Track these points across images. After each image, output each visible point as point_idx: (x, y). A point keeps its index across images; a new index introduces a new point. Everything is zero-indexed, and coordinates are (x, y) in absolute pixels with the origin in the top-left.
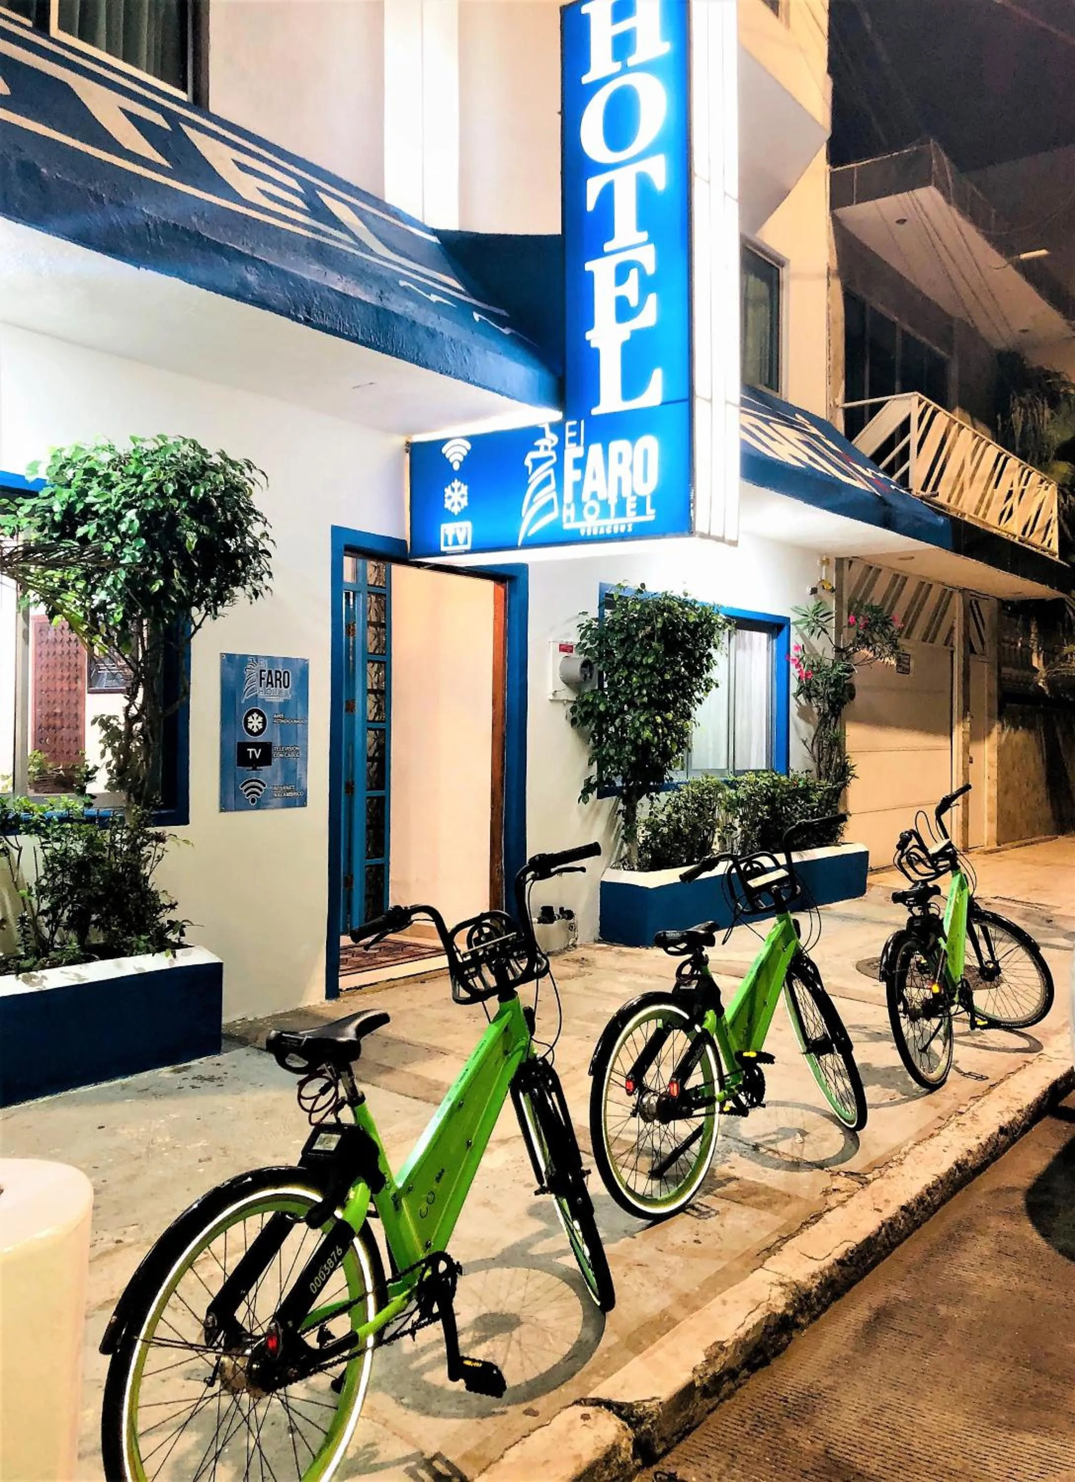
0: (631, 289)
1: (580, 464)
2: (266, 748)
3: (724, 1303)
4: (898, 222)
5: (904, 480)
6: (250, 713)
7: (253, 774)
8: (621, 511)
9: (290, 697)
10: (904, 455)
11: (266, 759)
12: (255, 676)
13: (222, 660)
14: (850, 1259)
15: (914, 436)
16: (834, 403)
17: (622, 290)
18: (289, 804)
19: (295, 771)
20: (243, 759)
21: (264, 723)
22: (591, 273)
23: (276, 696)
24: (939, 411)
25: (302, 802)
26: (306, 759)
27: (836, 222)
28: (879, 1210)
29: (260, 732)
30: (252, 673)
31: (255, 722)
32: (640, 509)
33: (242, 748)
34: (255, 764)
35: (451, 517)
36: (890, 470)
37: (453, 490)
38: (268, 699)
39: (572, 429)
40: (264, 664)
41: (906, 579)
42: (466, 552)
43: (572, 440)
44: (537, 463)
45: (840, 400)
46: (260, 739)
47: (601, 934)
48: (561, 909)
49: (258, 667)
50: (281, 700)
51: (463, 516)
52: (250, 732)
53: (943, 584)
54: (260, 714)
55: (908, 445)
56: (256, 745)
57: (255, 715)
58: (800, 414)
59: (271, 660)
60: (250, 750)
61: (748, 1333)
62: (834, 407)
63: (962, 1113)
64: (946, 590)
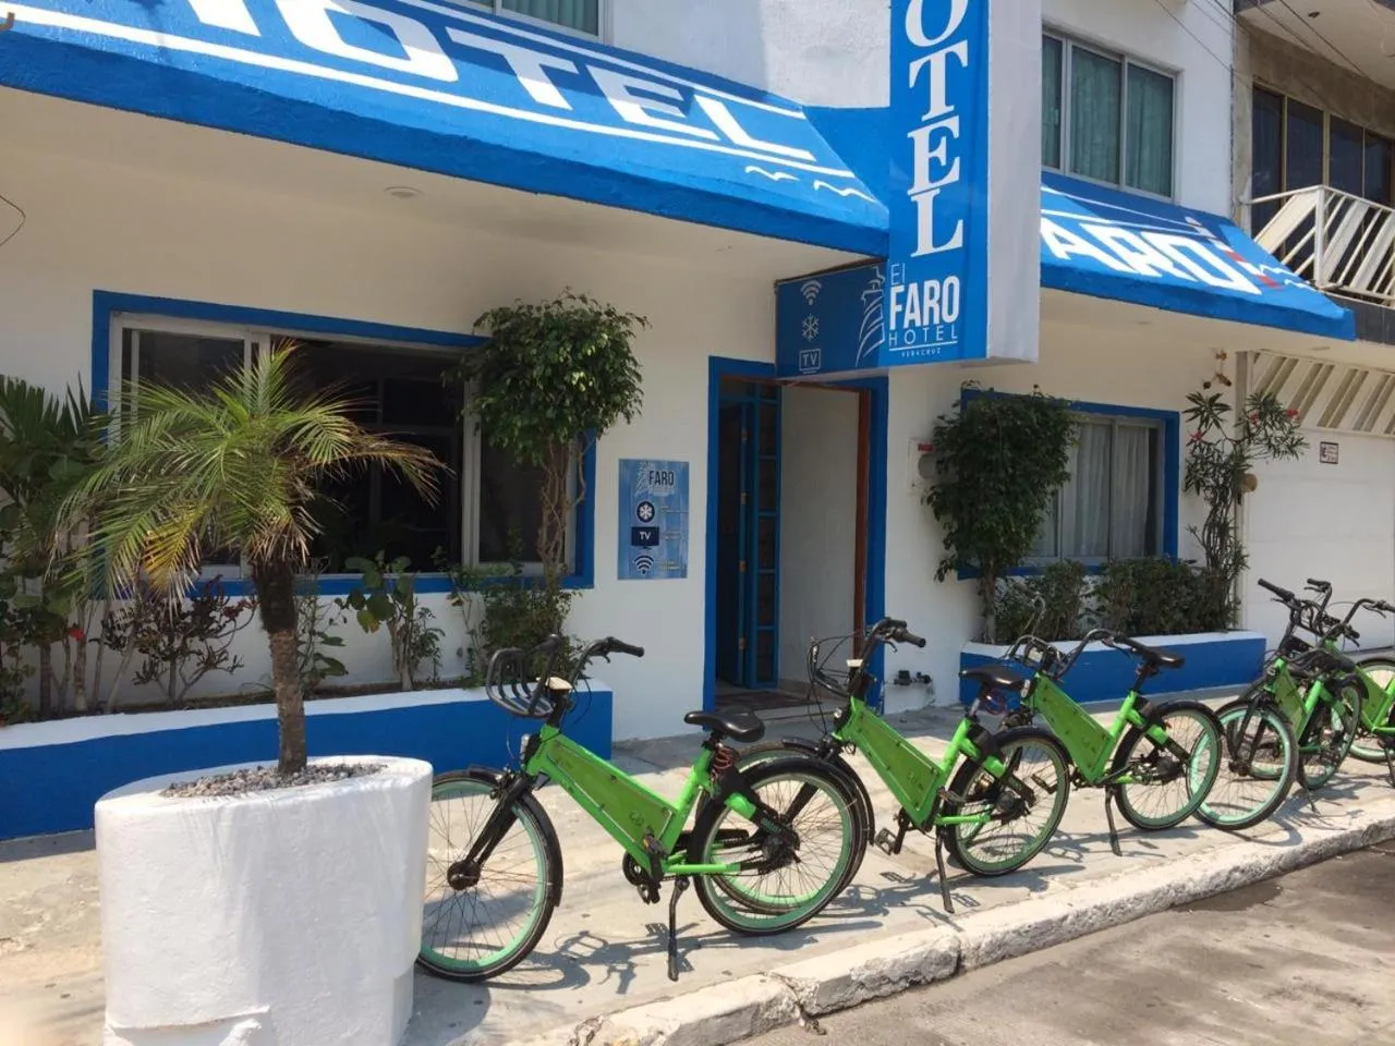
0: (941, 153)
1: (902, 299)
2: (655, 532)
3: (900, 939)
4: (1311, 15)
5: (1308, 275)
6: (642, 505)
7: (644, 552)
8: (932, 339)
9: (673, 492)
10: (1309, 248)
11: (654, 541)
12: (646, 476)
13: (620, 465)
14: (1027, 932)
15: (1318, 230)
16: (1238, 199)
17: (934, 154)
18: (672, 575)
19: (678, 549)
20: (636, 540)
21: (653, 512)
22: (912, 139)
23: (663, 491)
24: (1353, 201)
25: (683, 573)
26: (686, 541)
27: (1241, 23)
28: (1071, 905)
29: (650, 519)
30: (643, 474)
31: (646, 512)
32: (947, 337)
33: (636, 531)
34: (647, 544)
35: (805, 344)
36: (1292, 266)
37: (808, 322)
38: (655, 494)
39: (896, 270)
40: (652, 467)
41: (1332, 367)
42: (818, 372)
43: (896, 279)
44: (870, 298)
45: (1246, 196)
46: (649, 525)
47: (961, 699)
48: (919, 674)
49: (646, 471)
50: (666, 494)
51: (816, 342)
52: (642, 519)
53: (1383, 370)
54: (650, 505)
55: (1313, 238)
56: (646, 529)
57: (646, 506)
58: (1191, 216)
59: (659, 464)
60: (642, 533)
61: (907, 957)
62: (1236, 205)
63: (1204, 853)
64: (1388, 377)
